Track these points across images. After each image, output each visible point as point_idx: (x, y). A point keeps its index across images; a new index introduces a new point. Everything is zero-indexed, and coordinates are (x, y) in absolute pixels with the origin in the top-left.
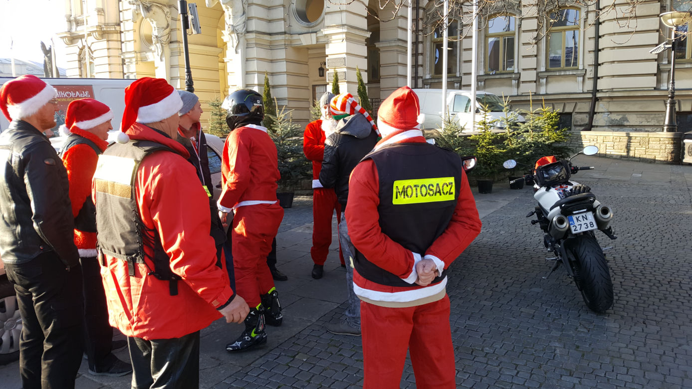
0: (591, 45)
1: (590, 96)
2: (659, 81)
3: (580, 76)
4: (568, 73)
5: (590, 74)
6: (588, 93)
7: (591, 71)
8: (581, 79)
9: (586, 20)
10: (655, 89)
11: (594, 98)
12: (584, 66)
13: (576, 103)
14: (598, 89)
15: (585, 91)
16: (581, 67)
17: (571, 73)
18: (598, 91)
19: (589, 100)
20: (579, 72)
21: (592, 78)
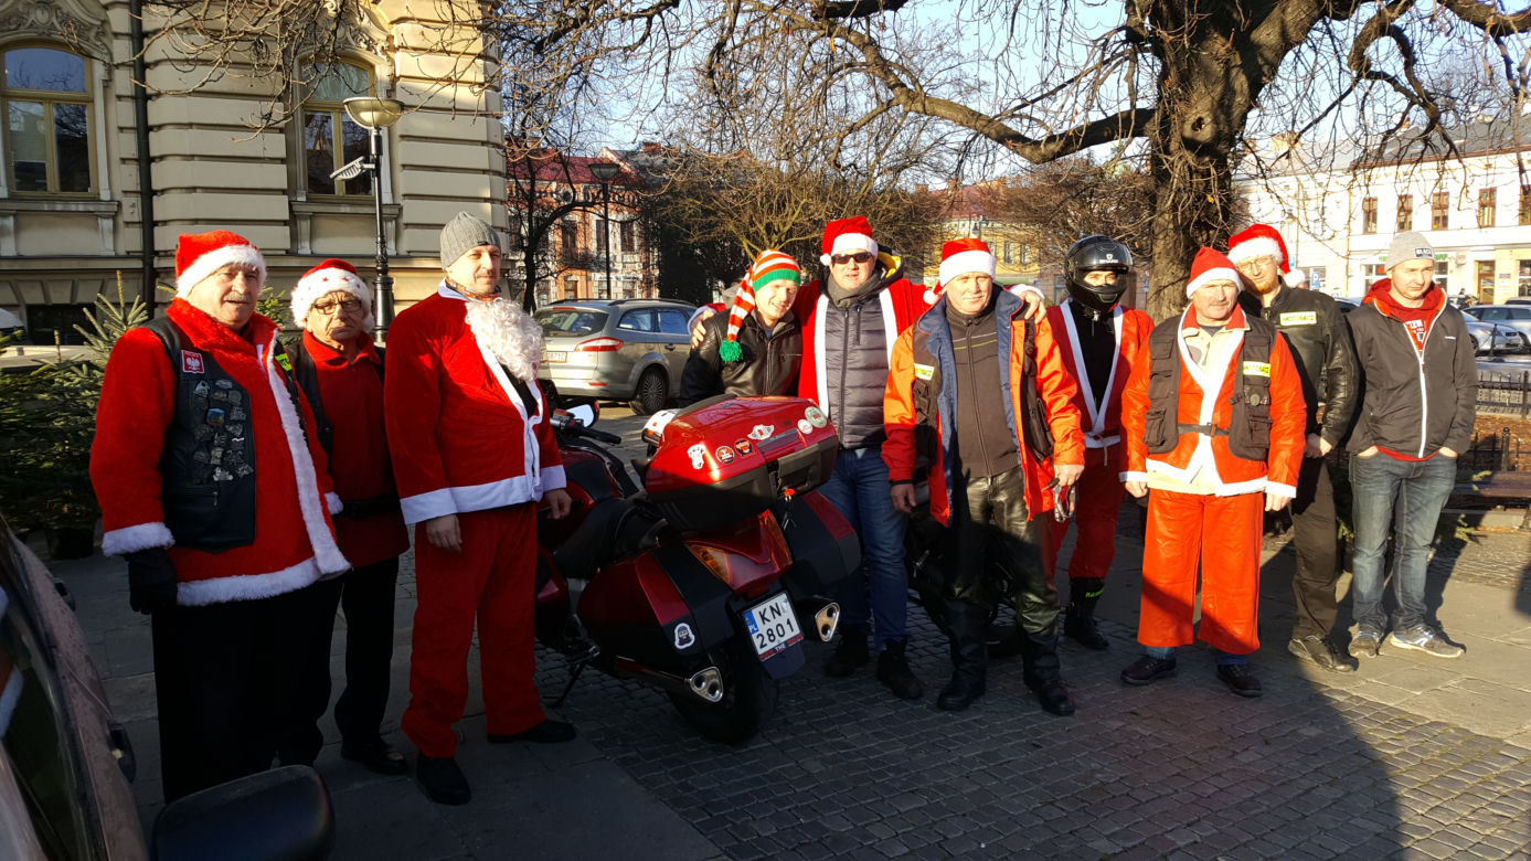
0: (128, 145)
1: (138, 264)
2: (294, 238)
3: (107, 218)
4: (73, 207)
5: (132, 210)
6: (129, 256)
7: (133, 206)
8: (108, 224)
9: (107, 83)
10: (290, 253)
11: (147, 268)
12: (112, 194)
13: (103, 281)
14: (157, 248)
15: (122, 252)
16: (105, 195)
17: (81, 208)
18: (157, 253)
19: (136, 275)
20: (103, 208)
21: (139, 223)
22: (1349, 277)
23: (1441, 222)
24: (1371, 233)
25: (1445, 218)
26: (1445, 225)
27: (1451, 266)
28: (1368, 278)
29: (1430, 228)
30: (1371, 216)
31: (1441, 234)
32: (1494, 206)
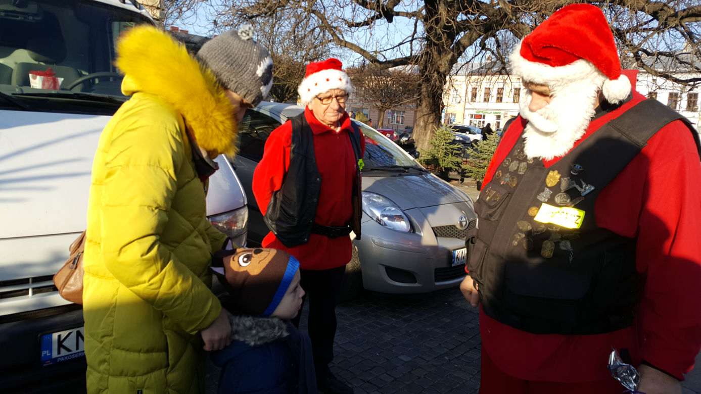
22: (464, 118)
23: (500, 99)
24: (474, 102)
25: (502, 98)
26: (501, 101)
27: (502, 117)
28: (471, 119)
29: (495, 101)
30: (474, 96)
31: (500, 104)
32: (519, 95)
